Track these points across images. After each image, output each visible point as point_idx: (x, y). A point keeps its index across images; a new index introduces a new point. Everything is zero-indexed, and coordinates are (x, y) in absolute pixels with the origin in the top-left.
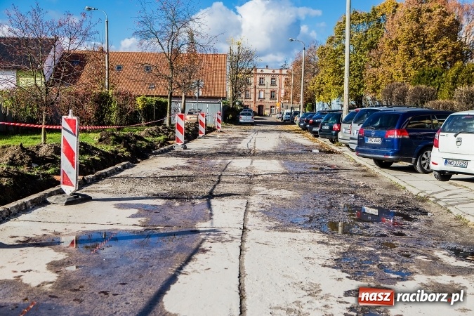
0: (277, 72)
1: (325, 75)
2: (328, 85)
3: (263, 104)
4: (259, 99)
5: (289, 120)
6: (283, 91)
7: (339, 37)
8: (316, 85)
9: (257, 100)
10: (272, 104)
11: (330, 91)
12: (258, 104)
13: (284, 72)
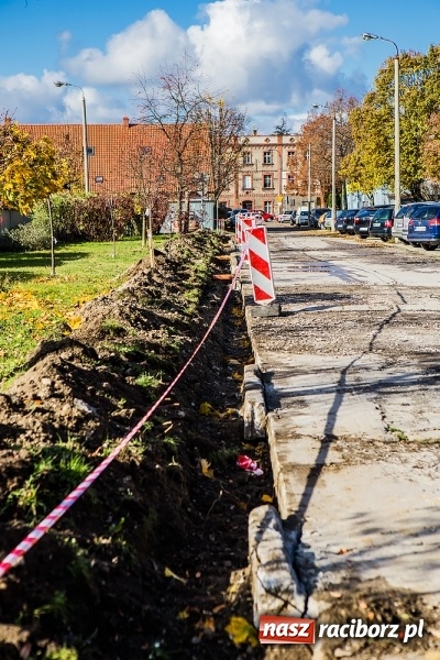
0: (274, 140)
1: (363, 152)
2: (370, 168)
3: (251, 199)
4: (244, 189)
5: (306, 224)
6: (284, 175)
7: (384, 95)
8: (351, 168)
9: (240, 192)
10: (267, 199)
11: (372, 177)
12: (242, 199)
13: (286, 140)
